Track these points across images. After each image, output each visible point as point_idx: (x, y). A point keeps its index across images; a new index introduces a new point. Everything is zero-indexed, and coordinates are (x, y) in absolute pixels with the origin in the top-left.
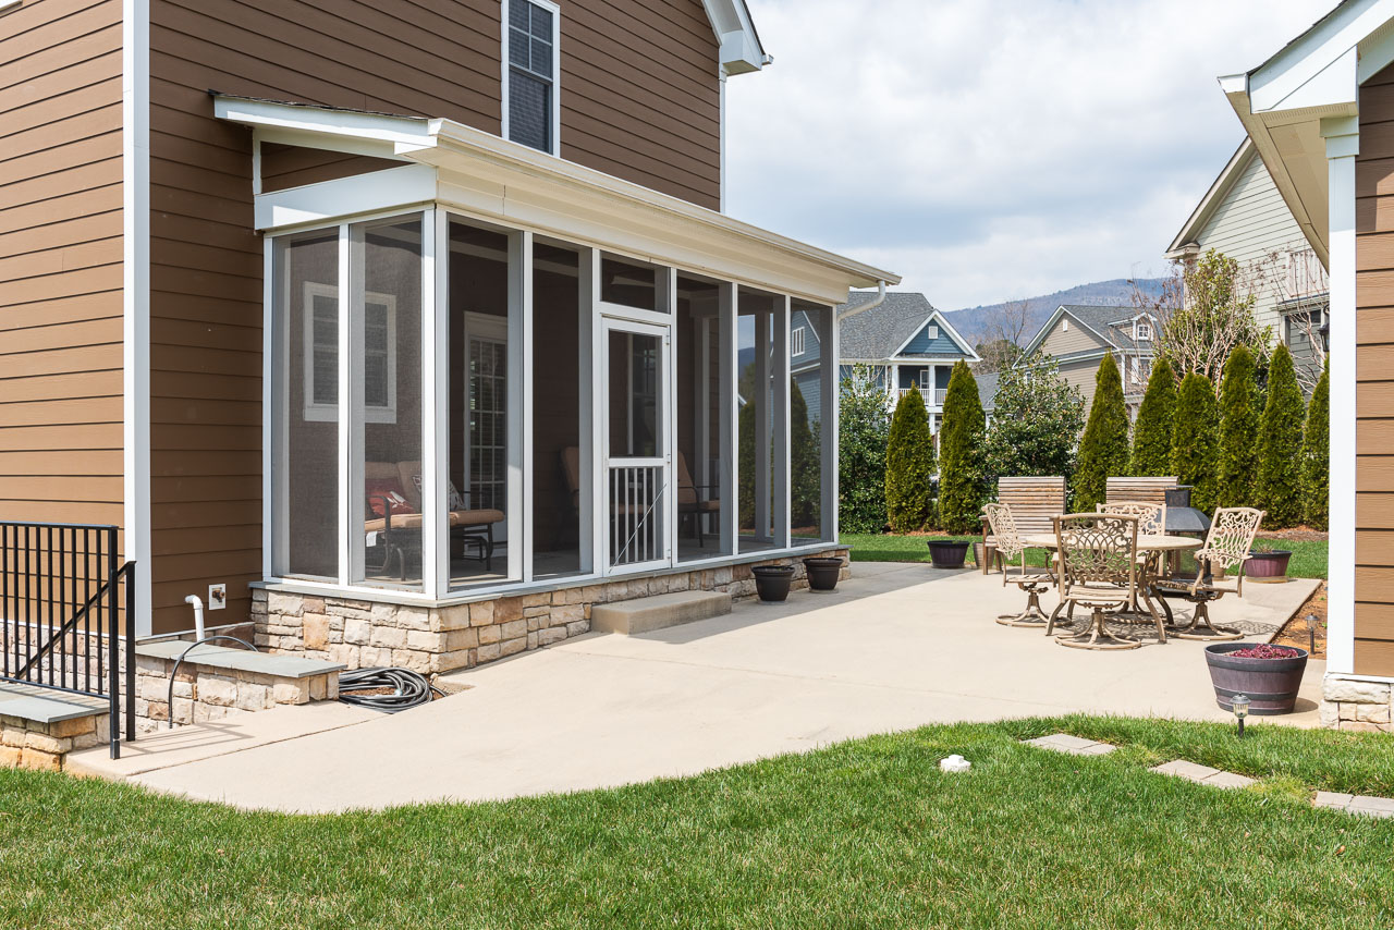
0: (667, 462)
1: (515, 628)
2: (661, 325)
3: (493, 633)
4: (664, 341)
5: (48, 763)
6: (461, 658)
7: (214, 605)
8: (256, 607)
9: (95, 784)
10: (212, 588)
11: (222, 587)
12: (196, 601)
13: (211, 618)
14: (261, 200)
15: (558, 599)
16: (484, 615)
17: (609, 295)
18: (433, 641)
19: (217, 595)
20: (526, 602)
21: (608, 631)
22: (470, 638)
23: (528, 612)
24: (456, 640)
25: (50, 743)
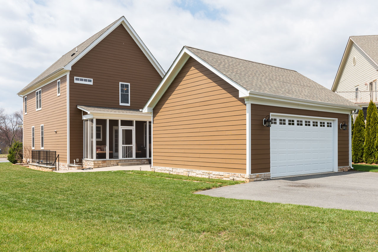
0: (134, 145)
1: (105, 164)
2: (133, 128)
3: (102, 164)
4: (133, 130)
5: (51, 171)
6: (97, 167)
7: (77, 161)
8: (82, 162)
9: (54, 172)
10: (77, 159)
11: (78, 159)
12: (74, 160)
13: (76, 162)
14: (83, 116)
15: (112, 161)
16: (101, 162)
17: (122, 125)
18: (93, 164)
19: (77, 160)
20: (106, 161)
21: (119, 165)
22: (98, 165)
23: (107, 162)
24: (96, 165)
25: (51, 170)
